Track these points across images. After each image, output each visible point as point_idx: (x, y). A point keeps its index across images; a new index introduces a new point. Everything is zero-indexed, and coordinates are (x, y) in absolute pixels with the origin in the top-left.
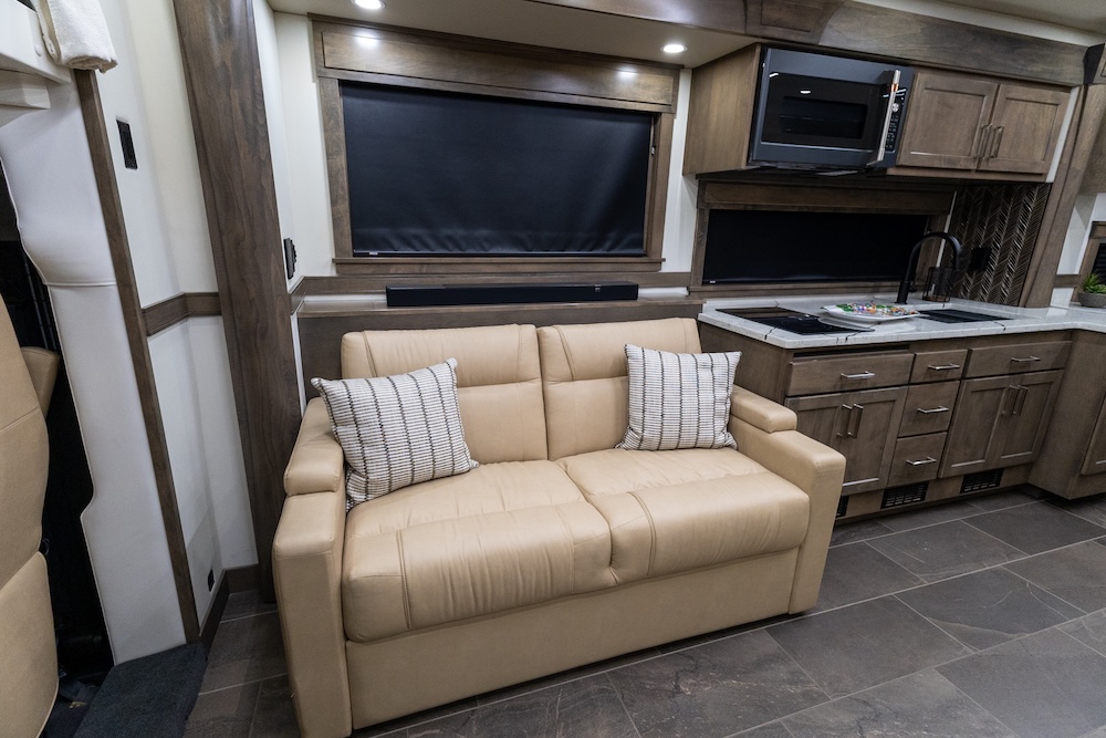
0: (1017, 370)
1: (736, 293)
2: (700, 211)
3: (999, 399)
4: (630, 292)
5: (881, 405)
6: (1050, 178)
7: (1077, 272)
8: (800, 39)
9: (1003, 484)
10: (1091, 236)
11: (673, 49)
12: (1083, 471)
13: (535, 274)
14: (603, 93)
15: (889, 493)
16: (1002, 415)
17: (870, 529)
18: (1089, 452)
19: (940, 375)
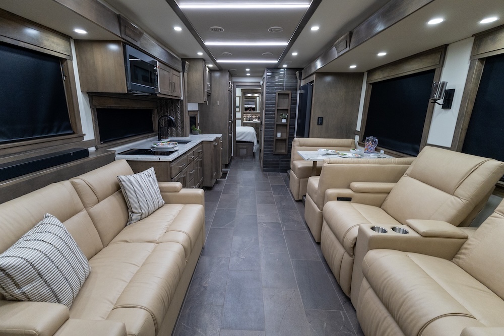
1: (113, 146)
6: (182, 98)
8: (135, 44)
11: (80, 32)
19: (191, 160)
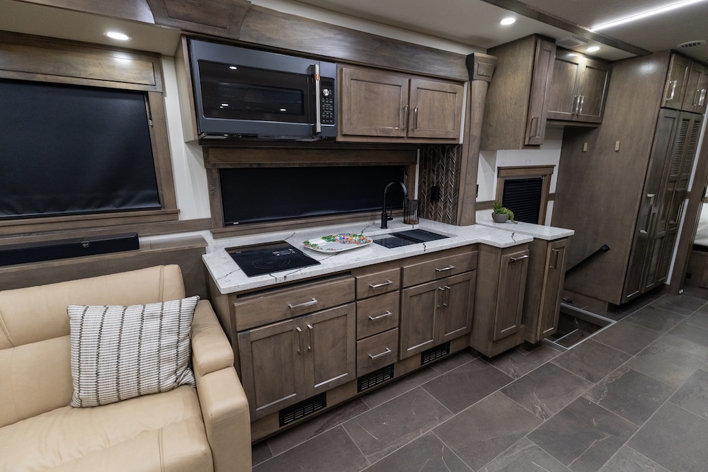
0: (442, 276)
1: (257, 231)
2: (209, 171)
3: (434, 297)
4: (132, 243)
5: (336, 320)
6: (461, 142)
7: (494, 199)
8: (217, 33)
9: (452, 351)
10: (498, 176)
11: (117, 36)
12: (495, 339)
13: (30, 233)
14: (73, 73)
15: (360, 381)
16: (438, 308)
17: (352, 410)
18: (495, 326)
19: (381, 290)
